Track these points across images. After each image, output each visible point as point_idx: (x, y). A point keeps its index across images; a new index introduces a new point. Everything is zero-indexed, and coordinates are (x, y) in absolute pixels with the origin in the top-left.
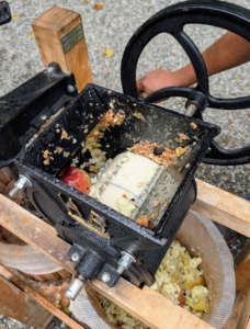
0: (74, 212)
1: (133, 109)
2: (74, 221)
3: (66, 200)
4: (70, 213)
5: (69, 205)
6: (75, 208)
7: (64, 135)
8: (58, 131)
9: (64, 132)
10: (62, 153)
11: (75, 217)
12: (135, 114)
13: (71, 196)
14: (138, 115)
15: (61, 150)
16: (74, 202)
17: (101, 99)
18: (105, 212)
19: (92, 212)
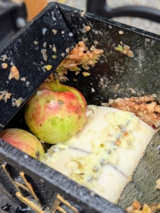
0: (26, 194)
1: (117, 40)
2: (24, 205)
3: (14, 174)
4: (19, 194)
5: (20, 182)
6: (29, 188)
7: (14, 73)
8: (5, 66)
9: (14, 69)
10: (9, 100)
11: (26, 200)
12: (119, 48)
13: (24, 169)
14: (123, 49)
15: (8, 96)
16: (29, 178)
17: (68, 25)
18: (84, 199)
19: (59, 197)
